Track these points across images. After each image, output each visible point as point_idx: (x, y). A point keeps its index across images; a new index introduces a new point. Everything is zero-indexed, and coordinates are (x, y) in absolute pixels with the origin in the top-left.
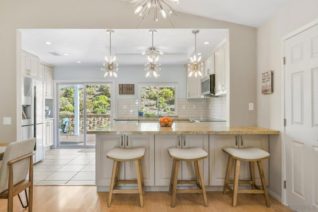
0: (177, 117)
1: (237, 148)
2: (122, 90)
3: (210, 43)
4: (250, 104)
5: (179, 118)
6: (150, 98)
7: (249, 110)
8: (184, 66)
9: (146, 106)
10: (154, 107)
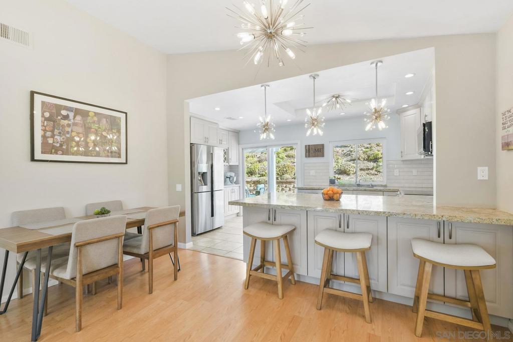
0: (385, 186)
1: (440, 243)
2: (309, 152)
3: (415, 74)
4: (479, 169)
5: (388, 188)
6: (369, 159)
7: (478, 179)
8: (397, 113)
9: (361, 170)
10: (373, 172)
